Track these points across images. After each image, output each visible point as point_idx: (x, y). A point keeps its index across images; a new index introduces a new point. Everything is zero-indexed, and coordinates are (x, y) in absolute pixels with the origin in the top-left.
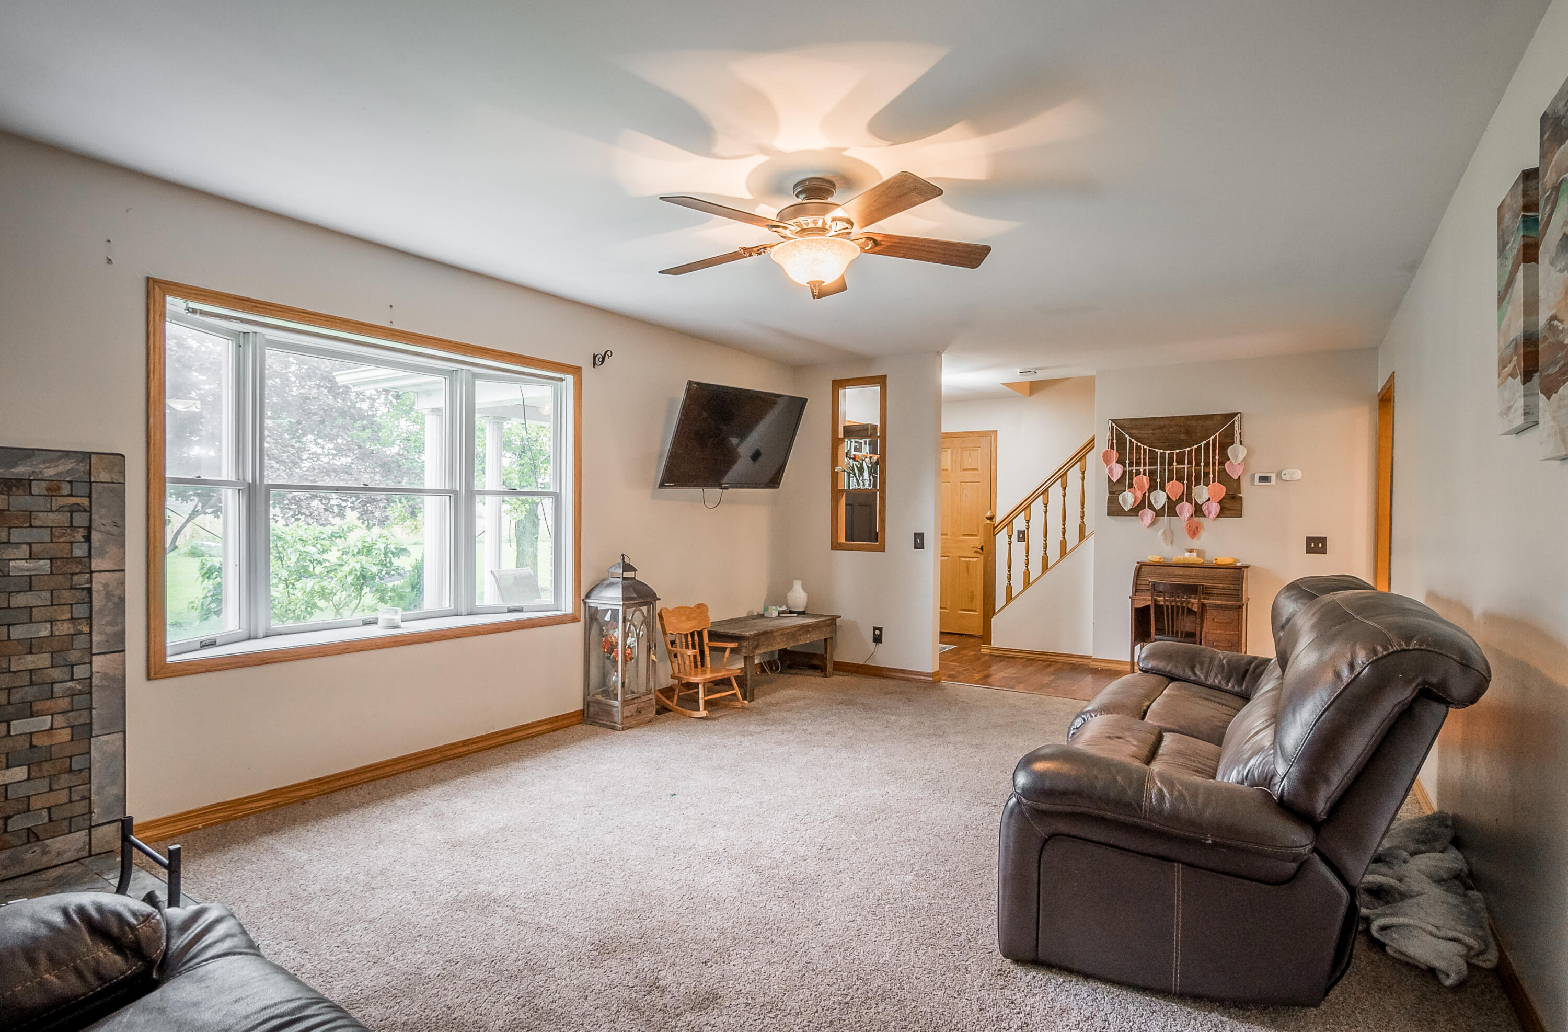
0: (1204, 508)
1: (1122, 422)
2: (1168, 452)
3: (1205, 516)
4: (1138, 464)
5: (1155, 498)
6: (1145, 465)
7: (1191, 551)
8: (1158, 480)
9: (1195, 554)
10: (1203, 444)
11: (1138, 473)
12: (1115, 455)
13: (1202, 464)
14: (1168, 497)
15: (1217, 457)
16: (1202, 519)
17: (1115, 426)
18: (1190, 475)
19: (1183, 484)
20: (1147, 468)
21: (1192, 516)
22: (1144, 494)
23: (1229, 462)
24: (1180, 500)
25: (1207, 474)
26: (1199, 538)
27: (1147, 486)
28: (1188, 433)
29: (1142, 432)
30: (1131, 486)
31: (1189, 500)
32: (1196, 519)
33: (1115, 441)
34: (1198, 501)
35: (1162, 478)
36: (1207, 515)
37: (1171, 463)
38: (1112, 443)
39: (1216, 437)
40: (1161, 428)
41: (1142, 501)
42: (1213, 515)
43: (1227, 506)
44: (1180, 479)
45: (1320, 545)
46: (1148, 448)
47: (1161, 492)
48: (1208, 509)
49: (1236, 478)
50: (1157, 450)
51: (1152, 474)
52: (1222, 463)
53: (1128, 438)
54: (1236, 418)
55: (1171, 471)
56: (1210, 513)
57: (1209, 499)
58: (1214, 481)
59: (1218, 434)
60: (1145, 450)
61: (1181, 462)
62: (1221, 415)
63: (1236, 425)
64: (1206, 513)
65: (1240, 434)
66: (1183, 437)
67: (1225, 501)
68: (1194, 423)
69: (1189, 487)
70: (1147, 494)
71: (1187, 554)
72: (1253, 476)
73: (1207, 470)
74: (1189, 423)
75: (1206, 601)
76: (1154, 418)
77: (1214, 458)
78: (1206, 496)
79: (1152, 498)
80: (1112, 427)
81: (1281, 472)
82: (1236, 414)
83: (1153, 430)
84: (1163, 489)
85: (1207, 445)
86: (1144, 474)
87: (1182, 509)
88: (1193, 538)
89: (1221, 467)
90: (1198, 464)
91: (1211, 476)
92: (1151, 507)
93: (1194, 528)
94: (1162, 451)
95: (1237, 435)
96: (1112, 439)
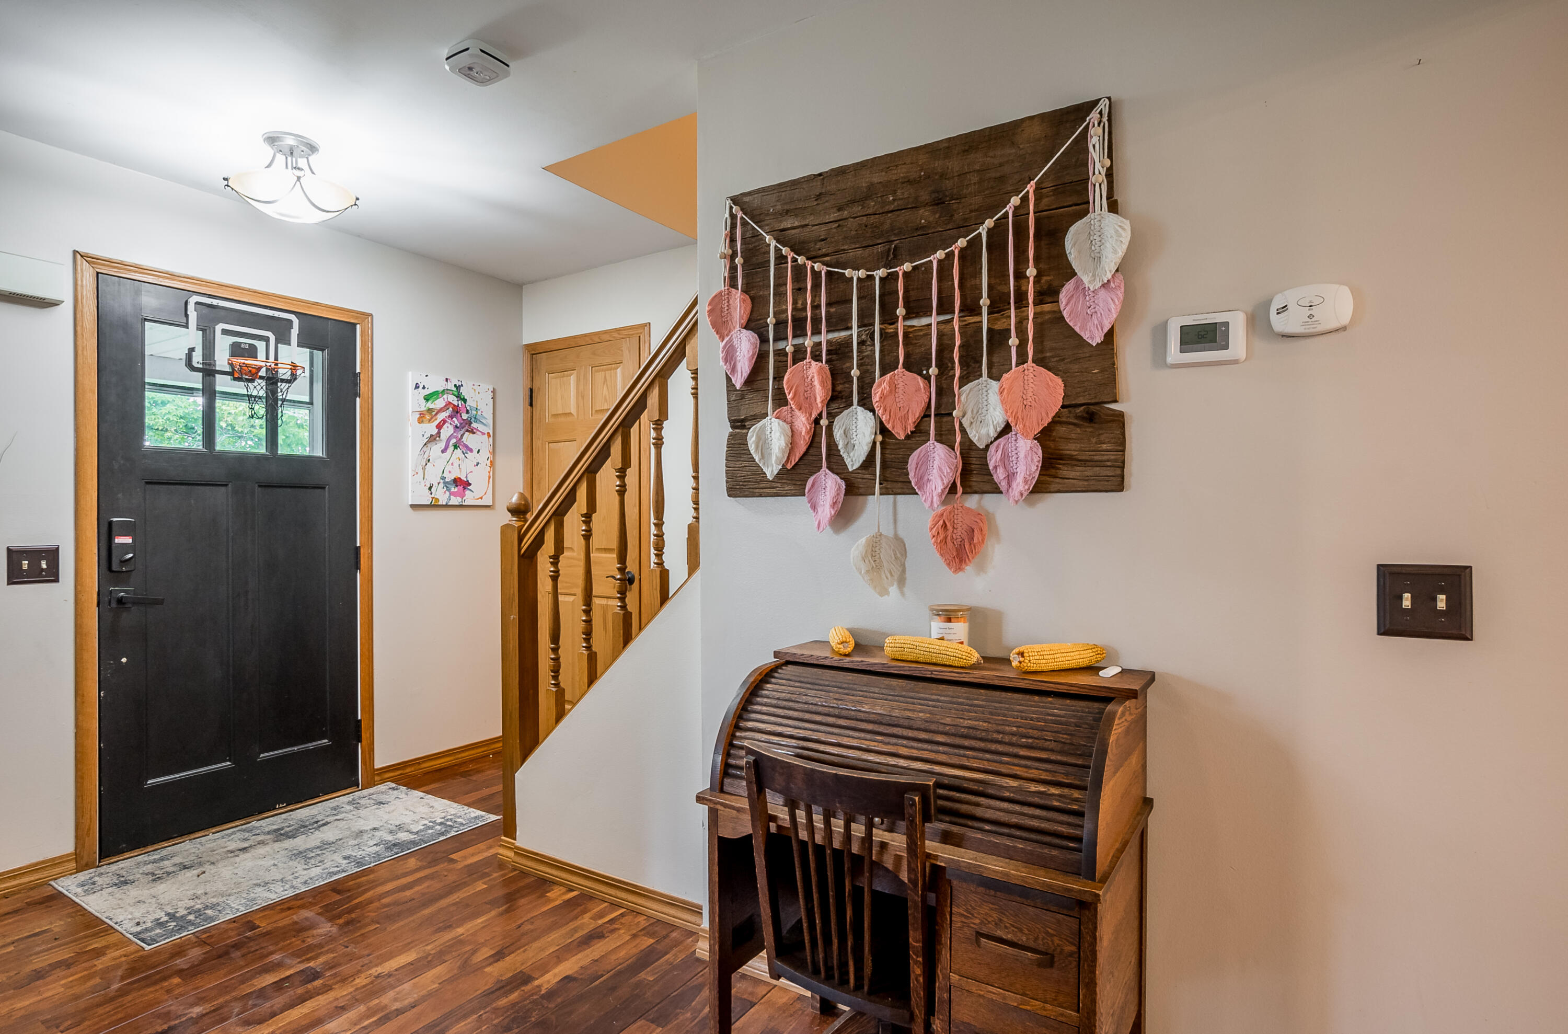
0: (993, 459)
1: (756, 201)
2: (880, 273)
3: (997, 490)
4: (799, 331)
5: (846, 433)
6: (817, 331)
7: (949, 616)
8: (855, 372)
9: (960, 629)
10: (983, 230)
11: (799, 356)
12: (739, 305)
13: (985, 302)
14: (883, 430)
15: (1031, 272)
16: (989, 501)
17: (740, 215)
18: (944, 348)
19: (927, 378)
20: (824, 338)
21: (952, 489)
22: (817, 421)
23: (1069, 286)
24: (918, 434)
25: (998, 338)
26: (981, 569)
27: (820, 393)
28: (938, 202)
29: (810, 220)
30: (781, 400)
31: (945, 437)
32: (972, 501)
33: (739, 261)
34: (973, 435)
35: (865, 364)
36: (1003, 485)
37: (889, 318)
38: (733, 268)
39: (1025, 199)
40: (861, 199)
41: (810, 446)
42: (1020, 485)
43: (1071, 448)
44: (915, 365)
45: (1442, 602)
46: (824, 269)
47: (860, 409)
48: (1005, 458)
49: (1095, 337)
50: (848, 272)
51: (839, 352)
52: (1048, 294)
53: (773, 243)
54: (1094, 116)
55: (888, 338)
56: (1010, 477)
57: (1007, 429)
58: (1022, 359)
59: (1031, 187)
60: (816, 275)
61: (917, 308)
62: (1042, 116)
63: (1095, 138)
64: (999, 476)
65: (1110, 174)
66: (925, 216)
67: (1062, 430)
68: (954, 165)
69: (945, 393)
70: (824, 422)
71: (937, 627)
72: (1161, 331)
73: (998, 326)
74: (938, 164)
75: (944, 853)
76: (841, 172)
77: (1020, 276)
78: (996, 416)
79: (838, 434)
80: (733, 217)
81: (1267, 304)
82: (1092, 105)
83: (840, 209)
84: (866, 402)
85: (996, 235)
86: (816, 357)
87: (925, 462)
88: (958, 569)
89: (1047, 307)
90: (971, 308)
91: (1013, 341)
92: (836, 464)
93: (960, 532)
94: (862, 273)
95: (1097, 177)
96: (733, 256)
